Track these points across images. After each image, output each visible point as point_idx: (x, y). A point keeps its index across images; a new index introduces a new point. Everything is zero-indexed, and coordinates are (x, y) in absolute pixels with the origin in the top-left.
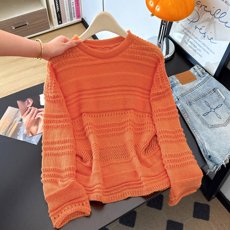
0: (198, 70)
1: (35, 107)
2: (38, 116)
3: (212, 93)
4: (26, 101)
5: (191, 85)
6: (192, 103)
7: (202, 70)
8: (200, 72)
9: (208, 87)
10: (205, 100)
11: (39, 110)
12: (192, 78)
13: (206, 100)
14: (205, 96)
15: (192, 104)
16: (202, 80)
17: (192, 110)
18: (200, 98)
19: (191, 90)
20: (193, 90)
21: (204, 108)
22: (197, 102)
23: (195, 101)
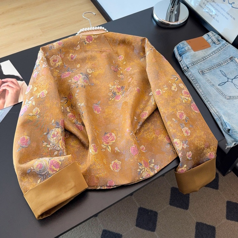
0: (213, 37)
2: (2, 88)
3: (229, 63)
7: (217, 37)
8: (215, 39)
9: (224, 56)
12: (206, 46)
13: (222, 69)
14: (220, 65)
15: (204, 73)
16: (217, 48)
17: (205, 80)
18: (214, 67)
19: (204, 59)
20: (206, 59)
21: (219, 77)
22: (211, 71)
23: (208, 70)
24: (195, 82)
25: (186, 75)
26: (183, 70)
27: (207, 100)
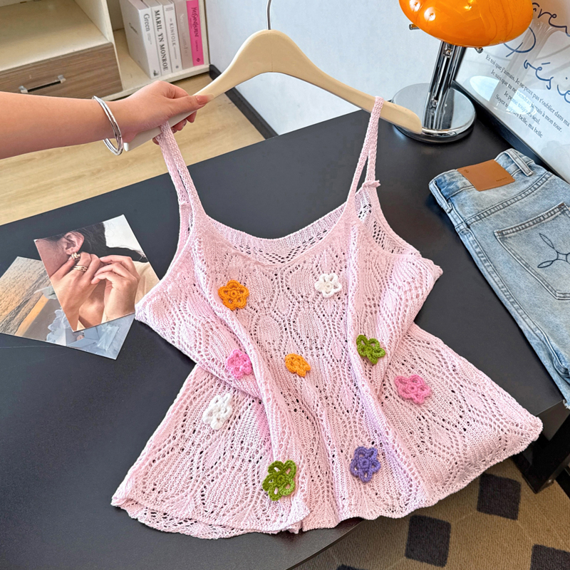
0: (518, 160)
1: (90, 253)
2: (99, 277)
3: (557, 216)
4: (64, 240)
5: (503, 192)
6: (507, 236)
7: (527, 160)
8: (522, 164)
9: (546, 201)
10: (540, 231)
11: (103, 259)
12: (504, 179)
13: (544, 231)
14: (541, 220)
15: (506, 238)
16: (530, 184)
17: (506, 254)
18: (527, 225)
19: (504, 204)
20: (509, 205)
21: (539, 250)
22: (521, 234)
23: (514, 230)
24: (482, 259)
25: (464, 243)
26: (458, 230)
27: (512, 300)
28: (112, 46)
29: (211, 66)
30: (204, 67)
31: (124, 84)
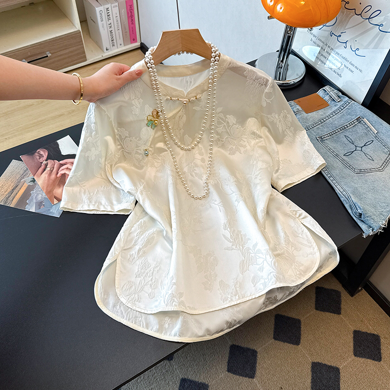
0: (331, 93)
1: (54, 160)
2: (61, 172)
3: (356, 125)
5: (321, 113)
7: (337, 93)
8: (334, 95)
9: (349, 116)
10: (345, 134)
12: (323, 105)
13: (347, 134)
14: (345, 128)
15: (325, 140)
16: (338, 107)
17: (325, 149)
18: (337, 131)
19: (322, 121)
20: (325, 121)
21: (345, 145)
22: (332, 137)
23: (329, 135)
28: (80, 32)
29: (142, 44)
30: (137, 44)
31: (87, 57)
